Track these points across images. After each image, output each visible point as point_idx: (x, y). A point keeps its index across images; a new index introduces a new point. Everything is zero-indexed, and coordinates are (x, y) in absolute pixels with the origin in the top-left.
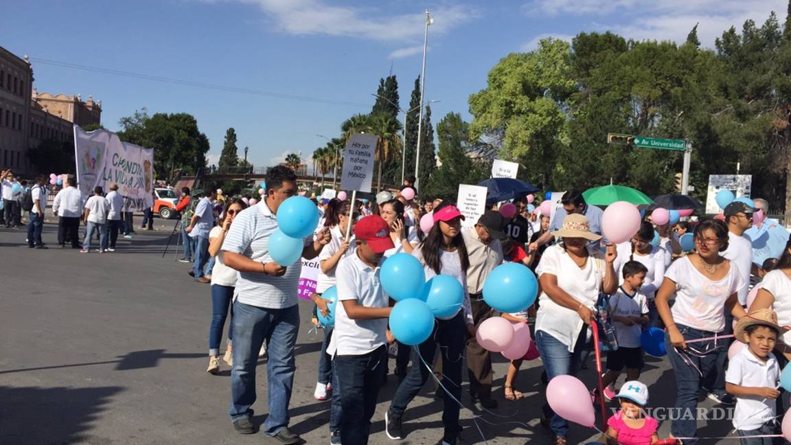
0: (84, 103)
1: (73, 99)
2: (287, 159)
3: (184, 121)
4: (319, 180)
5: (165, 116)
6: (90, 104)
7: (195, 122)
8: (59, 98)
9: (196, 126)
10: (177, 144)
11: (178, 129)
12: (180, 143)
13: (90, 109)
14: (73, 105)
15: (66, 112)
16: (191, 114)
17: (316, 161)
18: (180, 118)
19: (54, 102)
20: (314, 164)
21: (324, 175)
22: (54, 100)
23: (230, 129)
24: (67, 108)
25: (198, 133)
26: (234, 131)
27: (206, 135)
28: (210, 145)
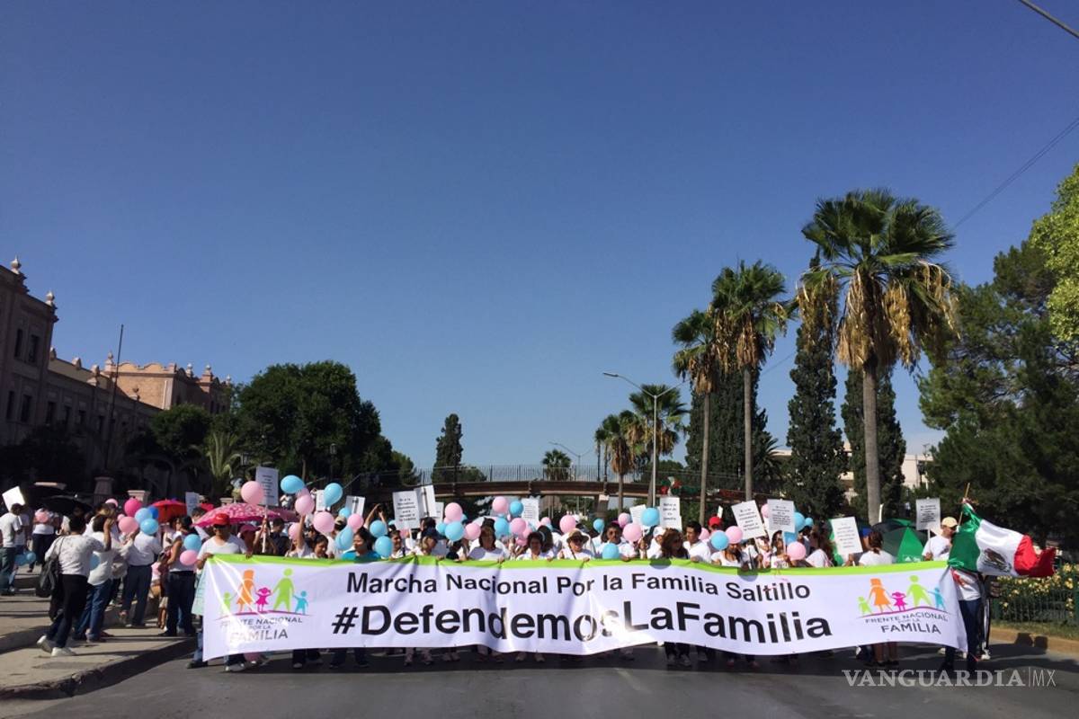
0: (197, 379)
1: (171, 371)
2: (546, 462)
3: (328, 375)
4: (611, 489)
5: (293, 370)
6: (207, 380)
7: (352, 378)
8: (148, 371)
9: (354, 388)
10: (304, 421)
11: (310, 391)
12: (311, 418)
13: (206, 389)
14: (171, 380)
15: (159, 395)
16: (344, 363)
17: (603, 445)
18: (321, 370)
19: (140, 378)
20: (599, 451)
21: (622, 475)
22: (141, 375)
23: (452, 416)
24: (161, 386)
25: (356, 399)
26: (457, 419)
27: (374, 405)
28: (382, 426)
